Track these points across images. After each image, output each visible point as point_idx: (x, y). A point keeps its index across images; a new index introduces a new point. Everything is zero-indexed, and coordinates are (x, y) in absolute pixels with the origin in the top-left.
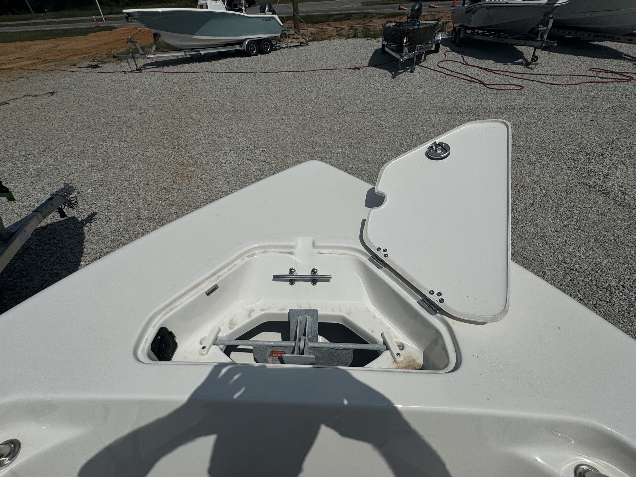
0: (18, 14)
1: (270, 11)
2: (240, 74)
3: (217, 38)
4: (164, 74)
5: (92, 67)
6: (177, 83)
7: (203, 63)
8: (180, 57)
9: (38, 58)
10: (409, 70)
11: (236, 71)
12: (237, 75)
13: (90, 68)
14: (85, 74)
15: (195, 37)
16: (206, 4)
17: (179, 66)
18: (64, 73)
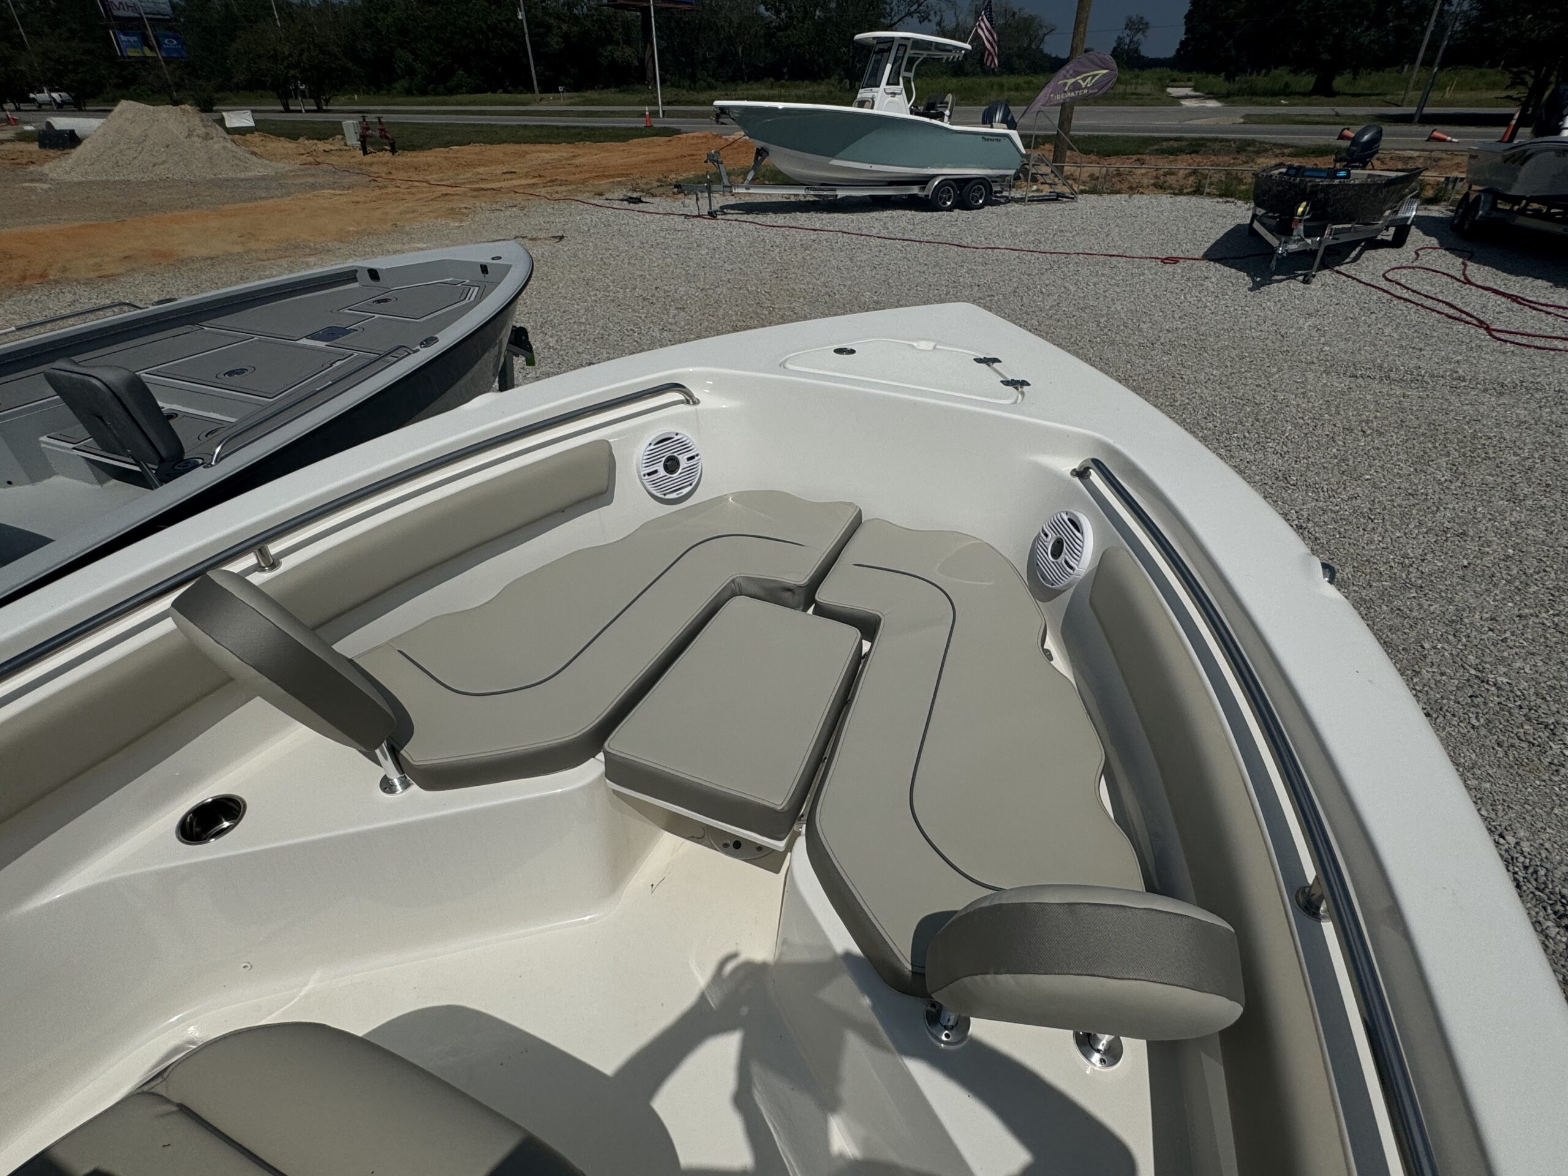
0: (510, 92)
1: (1004, 121)
2: (906, 243)
3: (875, 167)
4: (758, 226)
5: (631, 200)
6: (777, 246)
7: (836, 215)
8: (792, 199)
9: (540, 176)
10: (1301, 278)
11: (900, 236)
12: (898, 244)
13: (626, 202)
14: (617, 212)
15: (835, 162)
16: (872, 99)
17: (788, 216)
18: (581, 207)
